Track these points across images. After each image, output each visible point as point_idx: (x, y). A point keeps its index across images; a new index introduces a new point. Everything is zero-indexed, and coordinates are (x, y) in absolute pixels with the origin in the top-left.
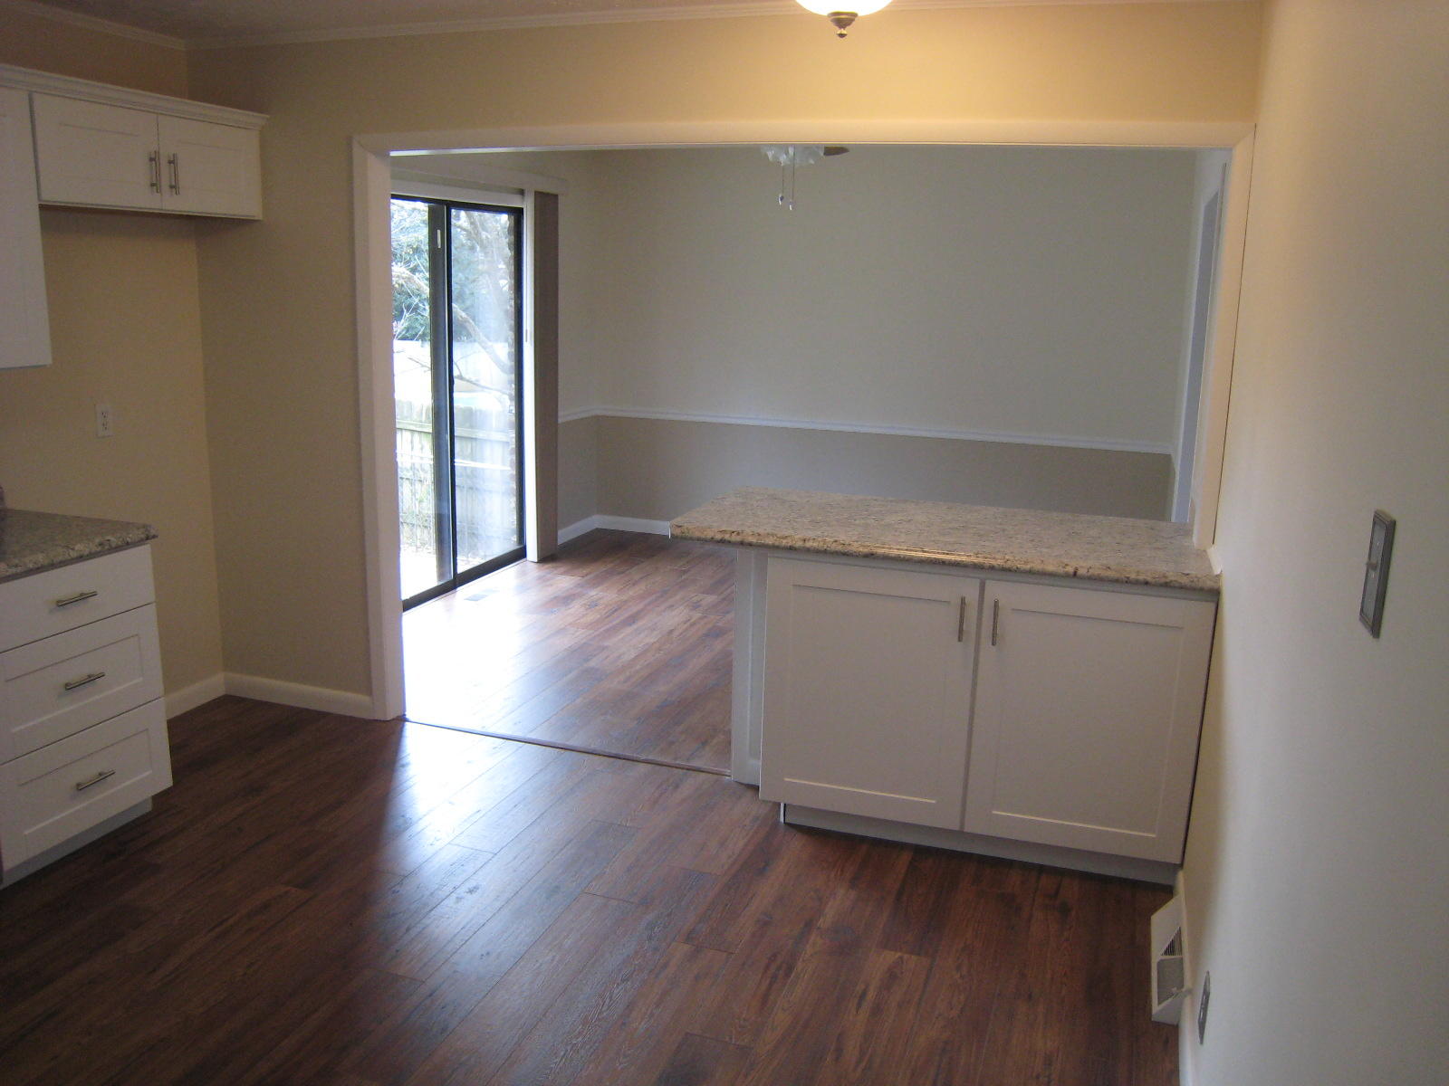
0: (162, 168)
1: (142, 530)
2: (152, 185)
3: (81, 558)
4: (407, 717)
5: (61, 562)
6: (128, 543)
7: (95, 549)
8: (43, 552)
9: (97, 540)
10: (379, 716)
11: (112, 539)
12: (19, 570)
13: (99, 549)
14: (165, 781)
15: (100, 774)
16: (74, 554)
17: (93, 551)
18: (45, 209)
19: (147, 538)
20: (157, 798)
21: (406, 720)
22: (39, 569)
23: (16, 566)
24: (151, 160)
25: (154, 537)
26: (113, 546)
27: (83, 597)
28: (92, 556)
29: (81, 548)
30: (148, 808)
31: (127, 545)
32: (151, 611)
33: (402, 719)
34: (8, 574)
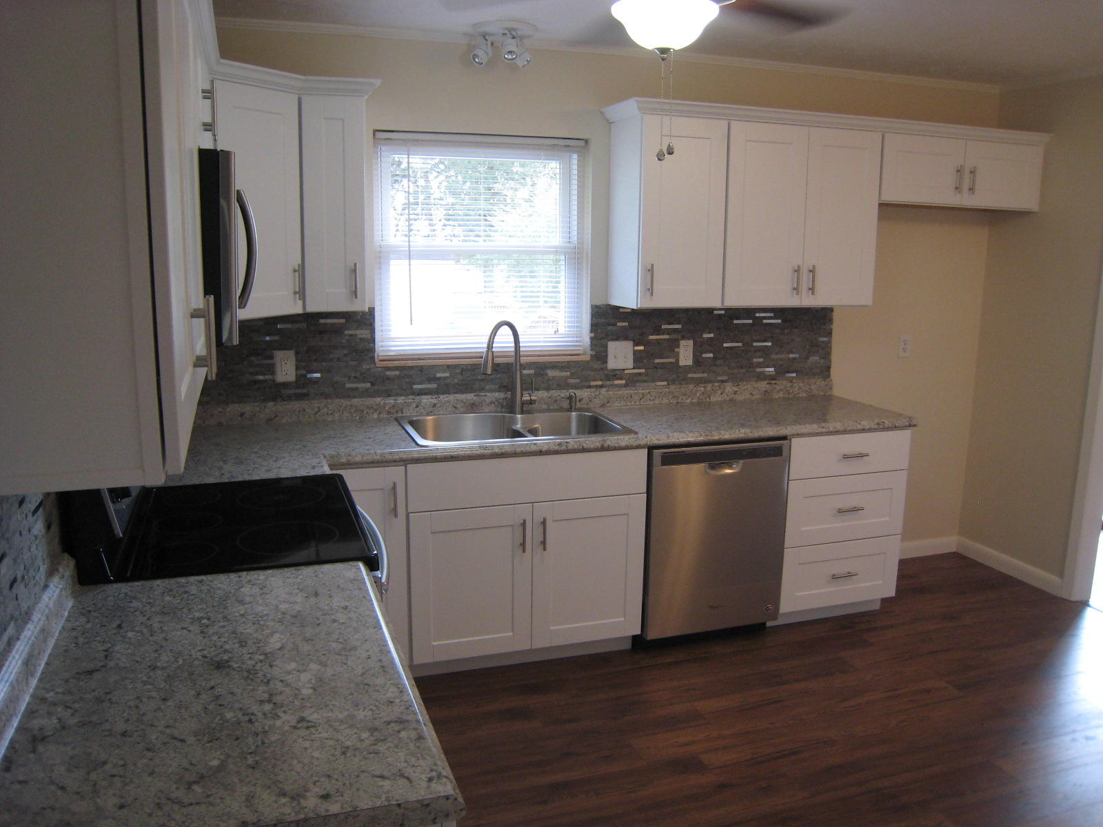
0: (965, 177)
1: (907, 420)
2: (956, 188)
3: (863, 430)
4: (1090, 603)
5: (850, 431)
6: (896, 427)
7: (873, 426)
8: (840, 422)
9: (876, 421)
10: (1065, 596)
11: (887, 422)
12: (824, 430)
13: (876, 427)
14: (891, 592)
15: (849, 573)
16: (860, 427)
17: (873, 427)
18: (883, 206)
19: (910, 426)
20: (884, 601)
21: (1088, 605)
22: (837, 432)
23: (823, 428)
24: (958, 171)
25: (915, 426)
26: (886, 426)
27: (861, 456)
28: (870, 430)
29: (865, 424)
30: (877, 606)
31: (894, 428)
32: (904, 475)
33: (1084, 604)
34: (817, 431)
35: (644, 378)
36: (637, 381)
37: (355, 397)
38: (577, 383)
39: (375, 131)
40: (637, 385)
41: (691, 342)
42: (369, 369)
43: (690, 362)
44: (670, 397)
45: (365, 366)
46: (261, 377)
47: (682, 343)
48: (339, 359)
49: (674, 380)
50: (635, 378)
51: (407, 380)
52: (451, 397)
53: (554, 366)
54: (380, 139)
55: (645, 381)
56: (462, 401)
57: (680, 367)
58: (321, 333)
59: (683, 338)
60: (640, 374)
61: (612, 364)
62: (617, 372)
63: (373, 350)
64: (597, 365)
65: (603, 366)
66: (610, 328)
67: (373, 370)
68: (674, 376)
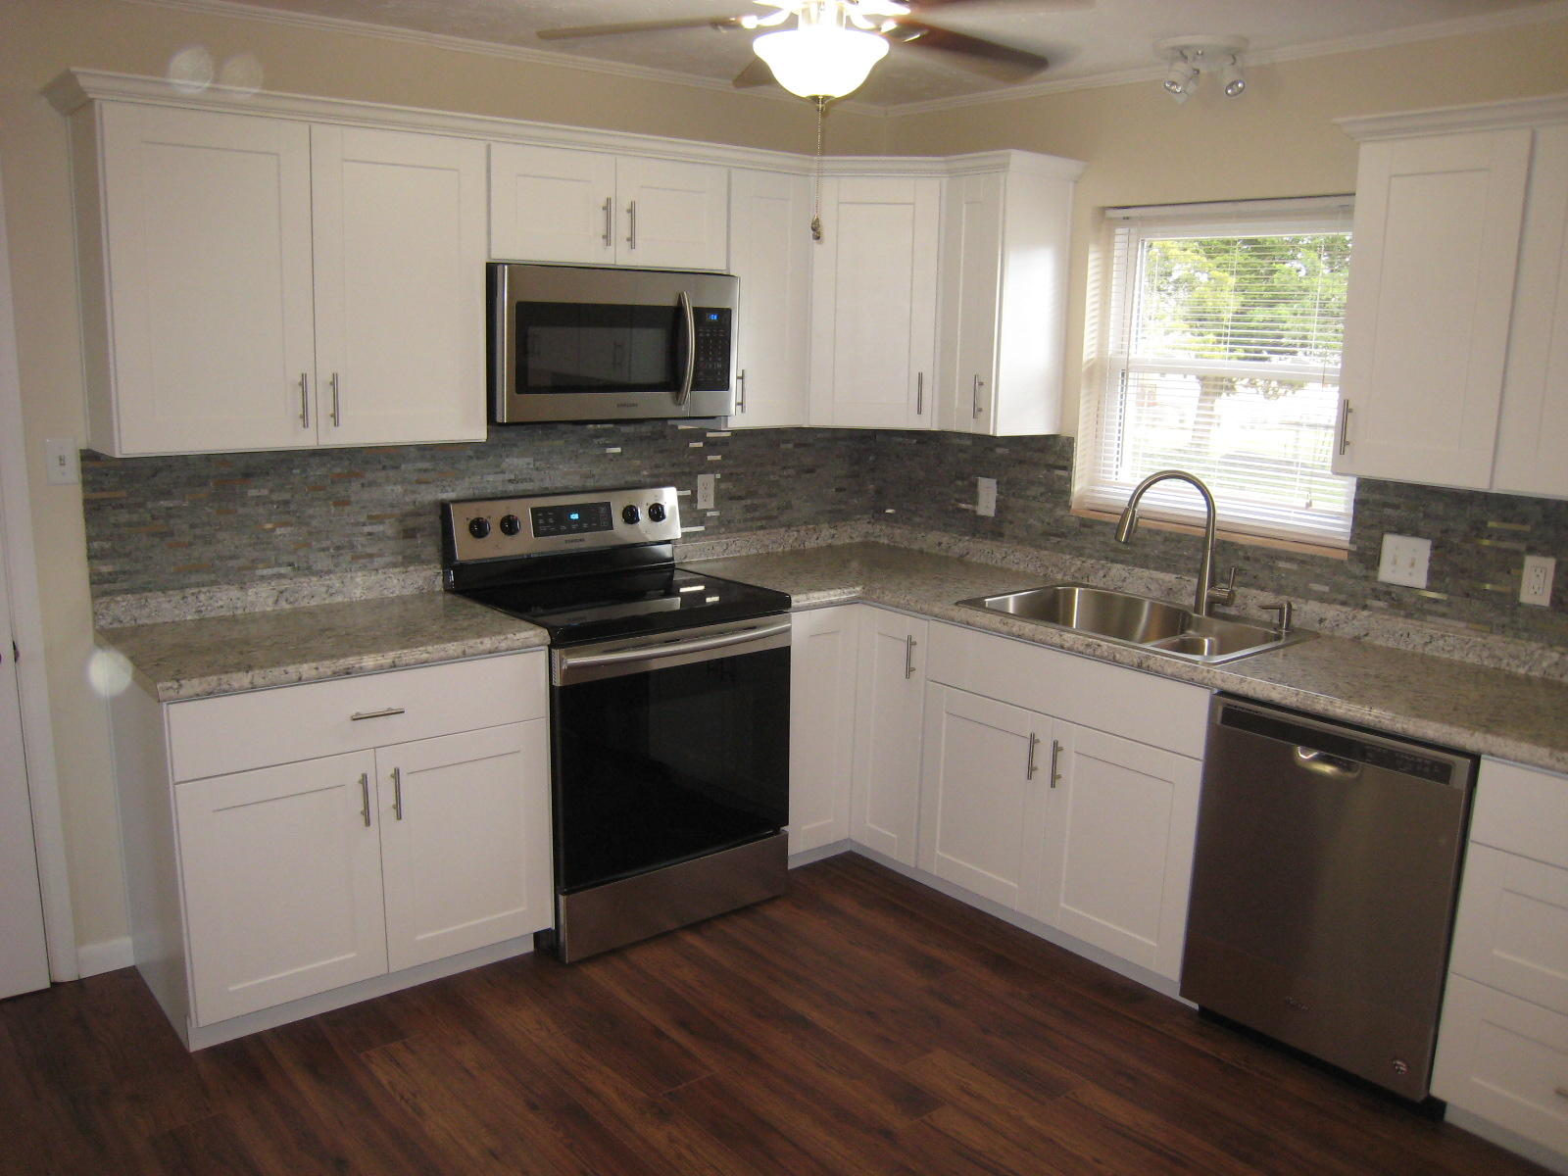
35: (1442, 609)
36: (1431, 613)
37: (1046, 549)
38: (1324, 593)
39: (1104, 209)
40: (1429, 618)
41: (1550, 563)
42: (1063, 516)
43: (1544, 600)
44: (1485, 653)
45: (1059, 512)
46: (964, 506)
47: (1530, 561)
48: (1034, 498)
49: (1503, 626)
50: (1426, 606)
51: (1102, 539)
52: (1146, 573)
53: (1290, 557)
54: (1111, 219)
55: (1444, 615)
56: (1157, 581)
57: (1520, 604)
58: (1021, 462)
59: (1531, 550)
60: (1436, 601)
61: (1387, 573)
62: (1393, 589)
63: (1068, 492)
64: (1358, 569)
65: (1371, 573)
66: (1388, 511)
67: (1065, 518)
68: (1506, 620)
